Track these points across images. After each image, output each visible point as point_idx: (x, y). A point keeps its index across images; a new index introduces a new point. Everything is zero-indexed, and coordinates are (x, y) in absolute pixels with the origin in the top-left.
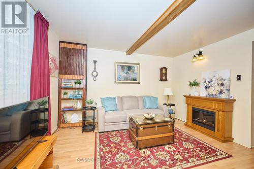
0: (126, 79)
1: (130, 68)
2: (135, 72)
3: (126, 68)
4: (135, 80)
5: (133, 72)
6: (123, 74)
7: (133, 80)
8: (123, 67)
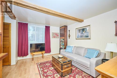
0: (81, 37)
1: (83, 30)
2: (87, 31)
3: (81, 30)
4: (87, 37)
5: (86, 32)
6: (80, 34)
7: (86, 37)
8: (79, 30)
